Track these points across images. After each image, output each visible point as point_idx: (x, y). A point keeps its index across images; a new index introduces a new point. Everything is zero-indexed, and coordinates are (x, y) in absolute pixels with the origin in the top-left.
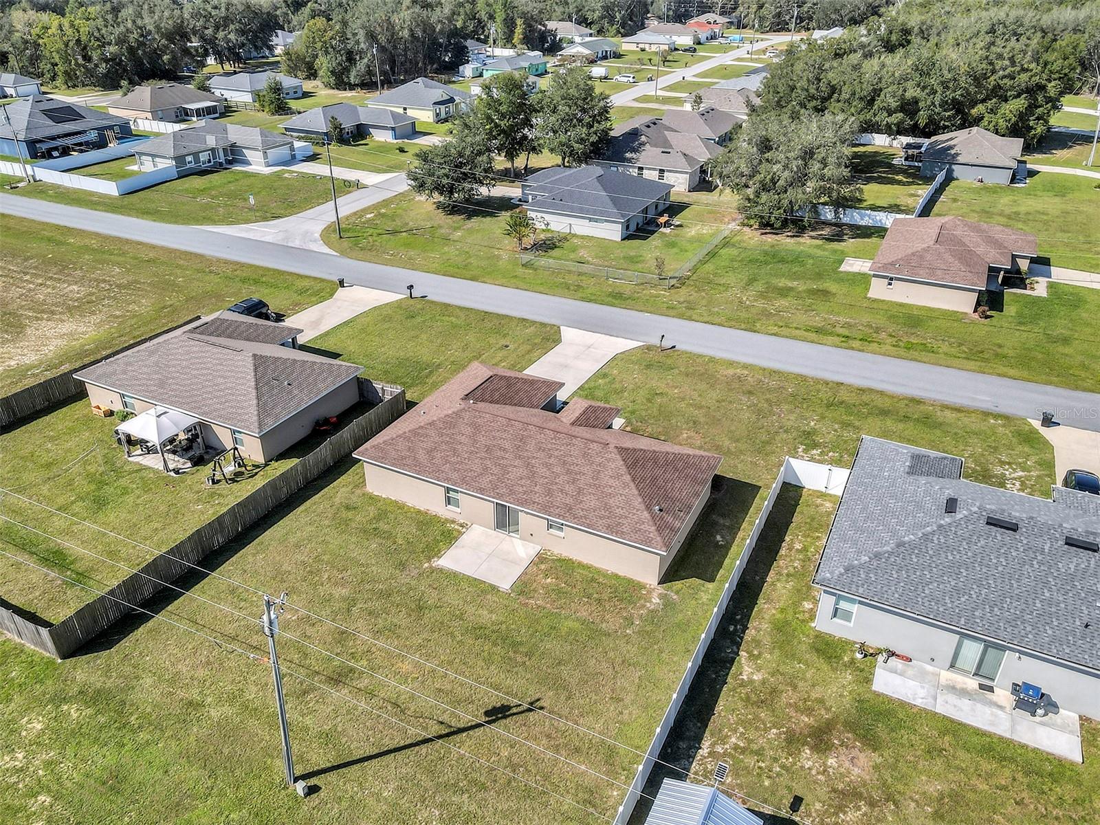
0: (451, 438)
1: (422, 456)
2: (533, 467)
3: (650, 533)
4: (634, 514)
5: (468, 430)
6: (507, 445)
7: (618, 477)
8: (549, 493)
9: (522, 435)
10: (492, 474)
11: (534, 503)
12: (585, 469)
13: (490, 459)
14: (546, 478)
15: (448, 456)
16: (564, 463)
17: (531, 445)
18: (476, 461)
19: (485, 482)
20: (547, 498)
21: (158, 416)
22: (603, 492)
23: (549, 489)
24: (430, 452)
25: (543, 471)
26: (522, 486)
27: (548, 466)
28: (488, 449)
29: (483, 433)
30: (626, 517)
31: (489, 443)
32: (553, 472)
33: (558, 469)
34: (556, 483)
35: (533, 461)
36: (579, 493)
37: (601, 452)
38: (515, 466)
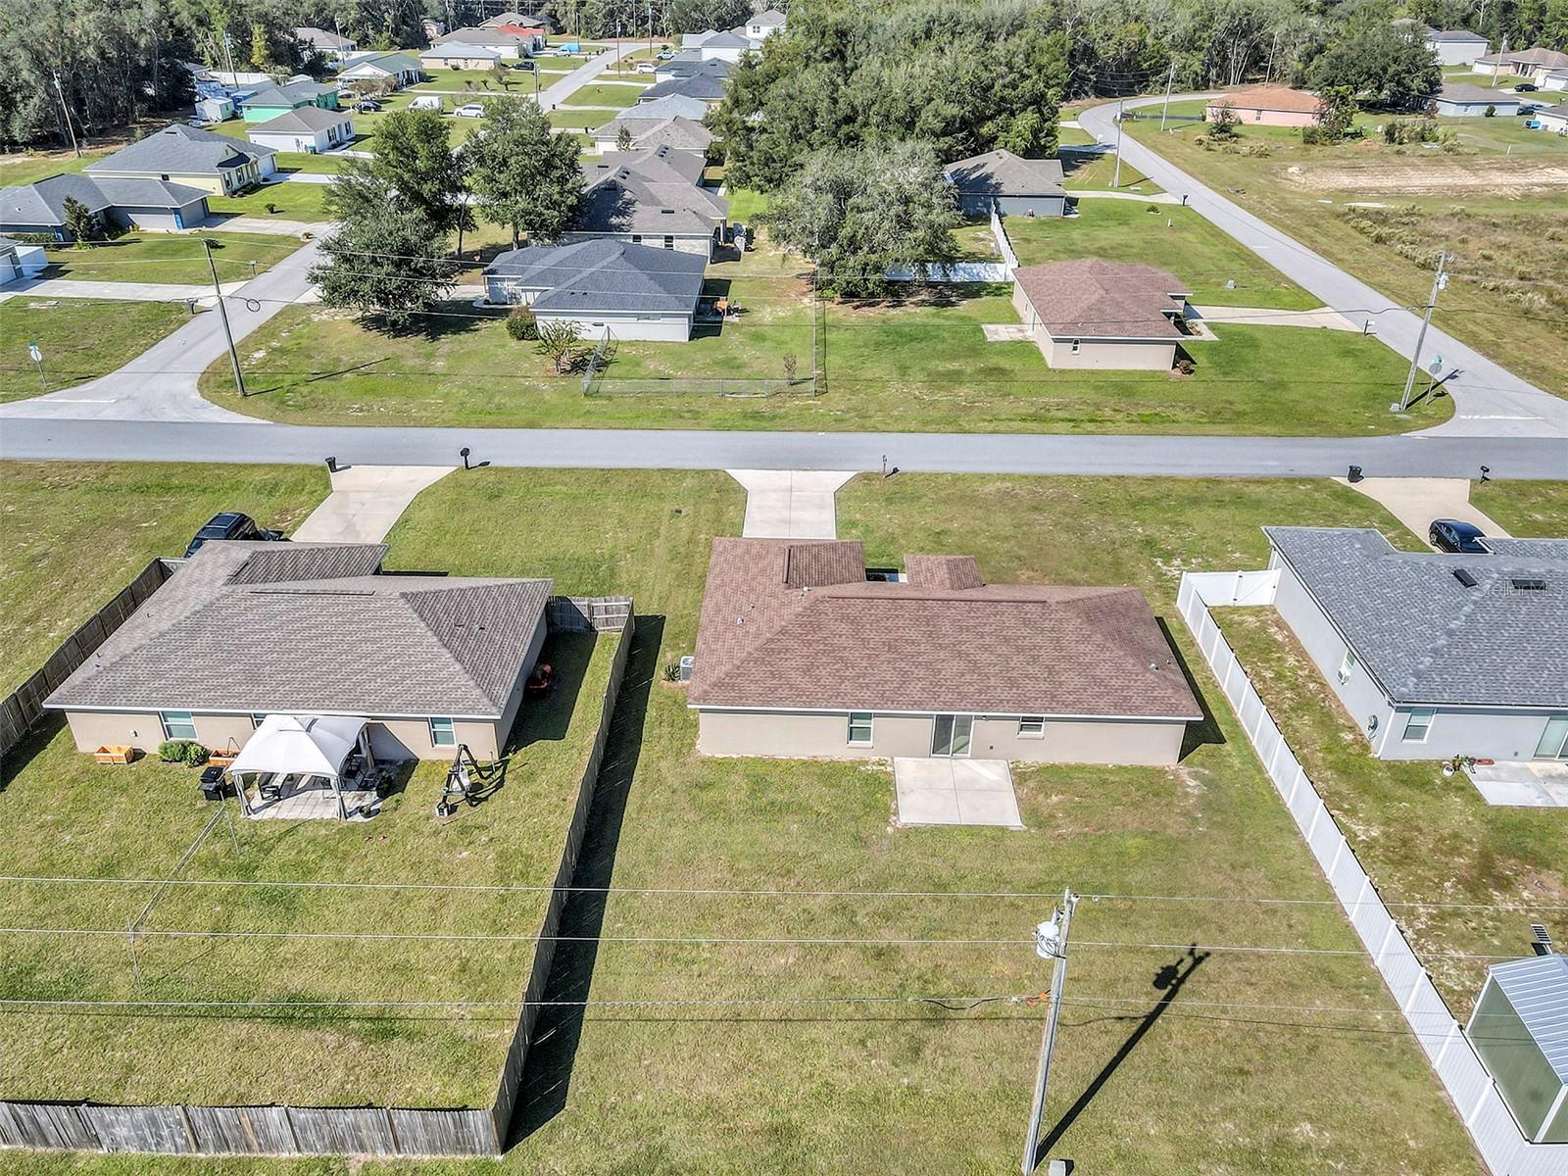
0: (826, 645)
1: (797, 678)
2: (968, 655)
3: (1169, 698)
4: (1136, 681)
5: (844, 628)
6: (913, 634)
7: (1086, 639)
8: (1012, 683)
9: (926, 617)
10: (918, 679)
11: (1001, 701)
12: (1038, 640)
13: (902, 659)
14: (996, 665)
15: (838, 671)
16: (1006, 640)
17: (946, 627)
18: (884, 667)
19: (915, 690)
20: (1014, 690)
21: (308, 730)
22: (1079, 664)
23: (1009, 678)
24: (807, 671)
25: (984, 657)
26: (970, 684)
27: (985, 648)
28: (891, 647)
29: (868, 626)
30: (1129, 687)
31: (885, 637)
32: (1000, 655)
33: (1004, 650)
34: (1013, 669)
35: (964, 647)
36: (1050, 673)
37: (1044, 614)
38: (943, 661)
